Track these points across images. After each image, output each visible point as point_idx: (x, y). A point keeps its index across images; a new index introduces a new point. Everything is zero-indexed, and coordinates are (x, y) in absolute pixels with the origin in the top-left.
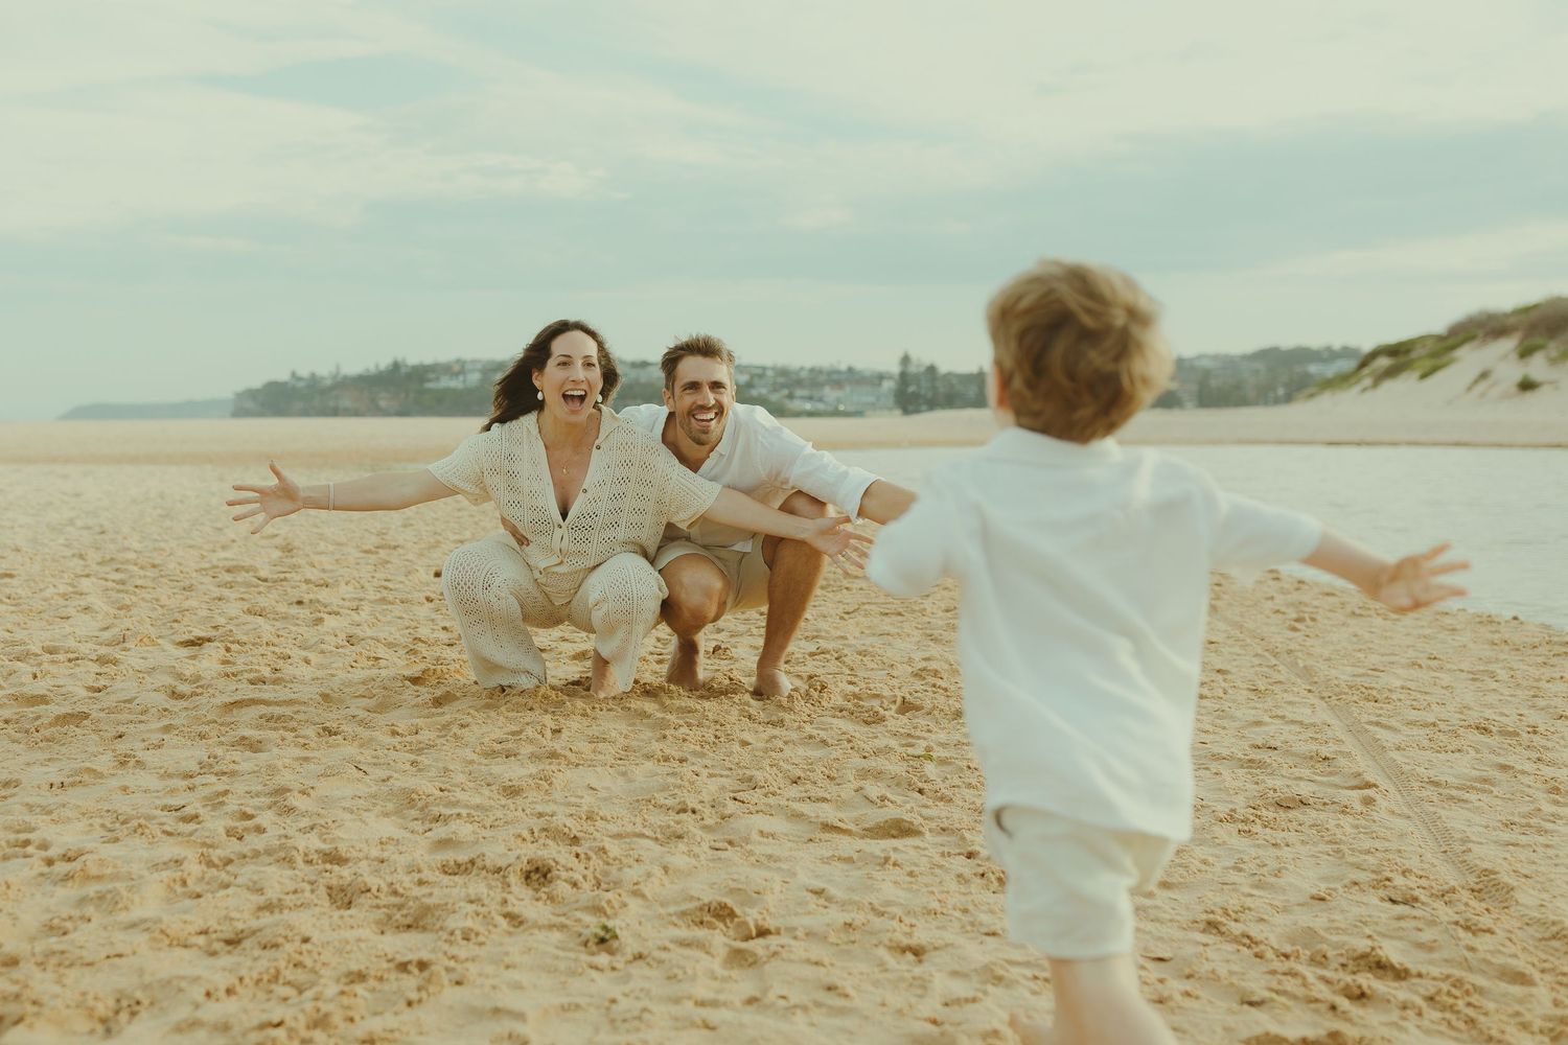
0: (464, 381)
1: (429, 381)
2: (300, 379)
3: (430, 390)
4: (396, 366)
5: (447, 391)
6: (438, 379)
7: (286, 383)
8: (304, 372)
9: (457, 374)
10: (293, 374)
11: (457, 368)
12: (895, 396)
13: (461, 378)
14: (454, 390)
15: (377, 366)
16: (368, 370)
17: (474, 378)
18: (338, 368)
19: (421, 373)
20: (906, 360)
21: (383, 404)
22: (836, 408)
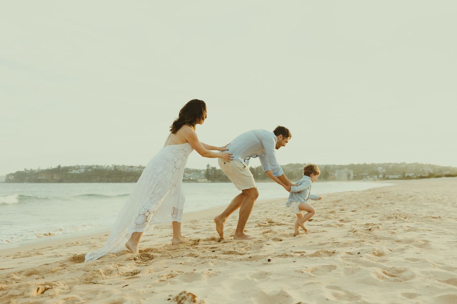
0: (80, 171)
1: (69, 171)
2: (27, 171)
3: (69, 174)
4: (59, 167)
5: (75, 174)
6: (72, 171)
7: (23, 172)
8: (29, 169)
9: (77, 169)
10: (25, 169)
11: (77, 168)
12: (205, 175)
13: (79, 170)
14: (77, 174)
15: (51, 167)
16: (48, 168)
17: (83, 170)
18: (39, 168)
19: (66, 169)
20: (208, 166)
21: (55, 178)
22: (190, 178)
